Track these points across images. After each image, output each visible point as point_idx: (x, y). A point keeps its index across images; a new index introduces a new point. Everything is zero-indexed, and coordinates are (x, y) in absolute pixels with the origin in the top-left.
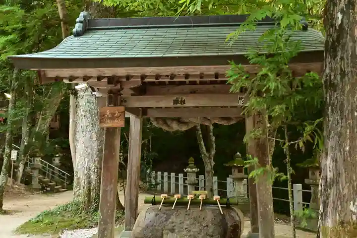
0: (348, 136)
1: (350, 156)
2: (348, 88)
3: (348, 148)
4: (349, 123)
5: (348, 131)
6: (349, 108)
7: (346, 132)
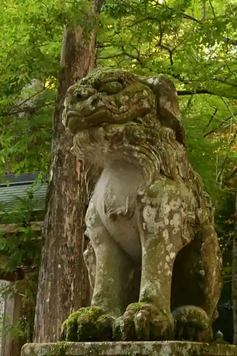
0: (49, 288)
1: (50, 308)
2: (52, 242)
3: (48, 300)
4: (52, 276)
5: (50, 283)
6: (53, 261)
7: (48, 284)
